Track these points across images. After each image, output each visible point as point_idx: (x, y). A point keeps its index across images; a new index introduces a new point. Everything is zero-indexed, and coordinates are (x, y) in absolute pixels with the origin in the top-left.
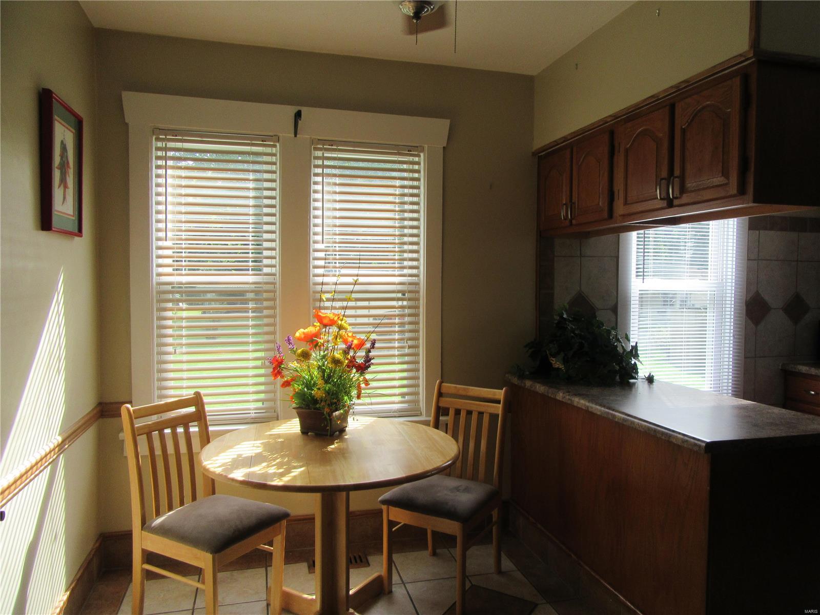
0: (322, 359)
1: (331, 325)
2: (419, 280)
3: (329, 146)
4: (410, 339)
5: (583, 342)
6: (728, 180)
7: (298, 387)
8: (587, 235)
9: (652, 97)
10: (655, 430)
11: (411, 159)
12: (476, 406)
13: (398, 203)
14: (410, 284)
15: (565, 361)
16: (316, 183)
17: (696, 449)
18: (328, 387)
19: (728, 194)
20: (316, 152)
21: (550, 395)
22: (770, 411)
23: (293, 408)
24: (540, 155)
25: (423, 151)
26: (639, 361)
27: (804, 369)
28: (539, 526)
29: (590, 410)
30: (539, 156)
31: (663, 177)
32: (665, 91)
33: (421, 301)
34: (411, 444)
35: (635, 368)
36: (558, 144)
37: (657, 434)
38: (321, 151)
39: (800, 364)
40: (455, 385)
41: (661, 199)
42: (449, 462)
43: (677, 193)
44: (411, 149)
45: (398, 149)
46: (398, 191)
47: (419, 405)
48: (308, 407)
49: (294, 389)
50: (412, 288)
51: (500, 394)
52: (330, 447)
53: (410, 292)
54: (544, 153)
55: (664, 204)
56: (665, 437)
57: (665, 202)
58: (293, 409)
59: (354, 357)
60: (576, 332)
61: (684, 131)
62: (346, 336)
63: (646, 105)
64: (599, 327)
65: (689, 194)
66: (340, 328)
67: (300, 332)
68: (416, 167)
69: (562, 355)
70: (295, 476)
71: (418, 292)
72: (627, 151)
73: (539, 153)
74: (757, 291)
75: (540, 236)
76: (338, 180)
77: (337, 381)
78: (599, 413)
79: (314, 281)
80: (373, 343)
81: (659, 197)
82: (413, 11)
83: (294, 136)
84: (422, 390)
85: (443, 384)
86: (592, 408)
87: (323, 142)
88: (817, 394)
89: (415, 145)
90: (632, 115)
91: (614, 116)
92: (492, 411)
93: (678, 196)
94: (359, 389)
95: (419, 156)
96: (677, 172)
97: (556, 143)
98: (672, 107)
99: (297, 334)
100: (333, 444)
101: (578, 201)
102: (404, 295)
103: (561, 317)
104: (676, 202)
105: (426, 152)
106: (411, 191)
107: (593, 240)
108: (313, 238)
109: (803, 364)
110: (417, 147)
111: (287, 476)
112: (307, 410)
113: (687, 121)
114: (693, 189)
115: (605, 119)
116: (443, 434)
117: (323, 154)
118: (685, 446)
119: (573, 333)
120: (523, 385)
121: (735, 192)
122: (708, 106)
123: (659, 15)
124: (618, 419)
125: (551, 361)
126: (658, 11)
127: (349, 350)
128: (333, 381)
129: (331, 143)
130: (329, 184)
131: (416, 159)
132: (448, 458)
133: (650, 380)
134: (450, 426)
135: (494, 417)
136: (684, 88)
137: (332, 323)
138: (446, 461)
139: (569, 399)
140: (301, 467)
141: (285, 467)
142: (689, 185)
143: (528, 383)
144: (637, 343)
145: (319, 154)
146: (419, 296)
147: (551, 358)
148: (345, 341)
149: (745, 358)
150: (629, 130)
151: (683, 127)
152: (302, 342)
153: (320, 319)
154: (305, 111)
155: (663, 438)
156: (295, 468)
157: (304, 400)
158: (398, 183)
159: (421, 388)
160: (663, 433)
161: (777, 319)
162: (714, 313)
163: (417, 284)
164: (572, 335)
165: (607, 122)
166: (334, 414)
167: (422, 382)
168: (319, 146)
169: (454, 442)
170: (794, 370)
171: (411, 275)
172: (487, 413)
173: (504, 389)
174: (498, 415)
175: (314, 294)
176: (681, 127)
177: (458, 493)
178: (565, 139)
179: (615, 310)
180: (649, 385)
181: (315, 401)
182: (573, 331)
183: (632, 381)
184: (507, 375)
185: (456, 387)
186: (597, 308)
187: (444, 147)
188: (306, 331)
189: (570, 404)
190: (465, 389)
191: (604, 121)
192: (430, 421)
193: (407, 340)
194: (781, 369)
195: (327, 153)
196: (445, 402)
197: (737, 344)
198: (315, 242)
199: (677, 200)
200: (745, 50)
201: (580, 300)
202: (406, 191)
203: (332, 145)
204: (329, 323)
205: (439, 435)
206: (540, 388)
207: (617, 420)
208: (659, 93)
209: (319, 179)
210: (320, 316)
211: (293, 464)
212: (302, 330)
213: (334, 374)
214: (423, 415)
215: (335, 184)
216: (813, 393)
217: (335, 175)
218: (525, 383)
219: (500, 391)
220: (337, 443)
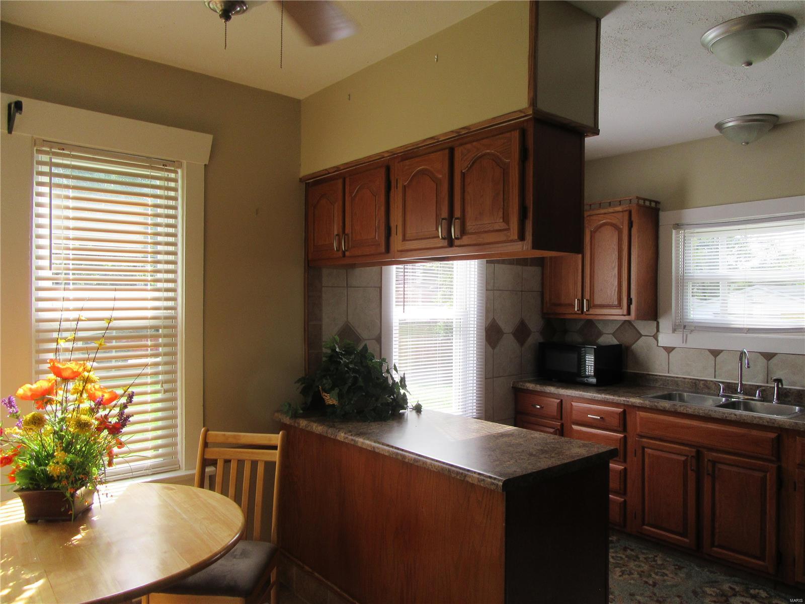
0: (59, 423)
1: (73, 379)
2: (177, 313)
3: (59, 149)
4: (166, 382)
5: (358, 376)
6: (508, 226)
7: (22, 463)
8: (353, 266)
9: (432, 138)
10: (449, 470)
11: (166, 174)
12: (248, 455)
13: (151, 225)
14: (166, 318)
15: (340, 396)
16: (39, 194)
17: (493, 487)
18: (69, 458)
19: (509, 239)
20: (40, 156)
21: (329, 436)
22: (533, 436)
23: (14, 491)
24: (308, 181)
25: (180, 166)
26: (408, 391)
27: (531, 386)
28: (316, 574)
29: (377, 450)
30: (306, 183)
31: (443, 217)
32: (446, 134)
33: (179, 338)
34: (185, 516)
35: (404, 399)
36: (329, 173)
37: (452, 474)
38: (49, 155)
39: (526, 382)
40: (223, 433)
41: (443, 238)
42: (238, 535)
43: (458, 233)
44: (166, 164)
45: (151, 162)
46: (150, 211)
47: (176, 458)
48: (37, 487)
49: (18, 467)
50: (168, 322)
51: (276, 439)
52: (75, 537)
53: (165, 327)
54: (312, 180)
55: (445, 243)
56: (460, 477)
57: (446, 241)
58: (15, 493)
59: (106, 416)
60: (351, 366)
61: (463, 175)
62: (93, 389)
63: (424, 146)
64: (371, 360)
65: (469, 236)
66: (87, 380)
67: (25, 389)
68: (172, 184)
69: (337, 390)
70: (31, 598)
71: (175, 327)
72: (404, 187)
73: (306, 180)
74: (494, 318)
75: (308, 266)
76: (71, 193)
77: (81, 448)
78: (387, 454)
79: (37, 317)
80: (131, 397)
81: (440, 237)
82: (220, 8)
83: (7, 131)
84: (180, 439)
85: (210, 432)
86: (378, 448)
87: (51, 144)
88: (542, 407)
89: (173, 159)
90: (409, 154)
91: (391, 152)
92: (268, 459)
93: (459, 236)
94: (111, 455)
95: (176, 172)
96: (458, 213)
97: (327, 171)
98: (452, 151)
99: (21, 391)
100: (78, 532)
101: (352, 233)
102: (158, 331)
103: (334, 350)
104: (457, 242)
105: (185, 169)
106: (166, 211)
107: (358, 271)
108: (35, 263)
109: (529, 382)
110: (174, 162)
111: (18, 599)
112: (35, 492)
113: (467, 167)
114: (474, 231)
115: (382, 154)
116: (217, 495)
117: (51, 159)
118: (482, 485)
119: (347, 368)
120: (296, 425)
121: (516, 237)
122: (488, 154)
123: (437, 61)
124: (409, 459)
125: (324, 397)
126: (436, 57)
127: (99, 408)
128: (75, 448)
129: (62, 147)
130: (59, 196)
131: (173, 175)
132: (236, 531)
133: (418, 409)
134: (218, 480)
135: (269, 466)
136: (465, 134)
137: (75, 375)
138: (234, 535)
139: (352, 440)
140: (37, 579)
141: (11, 584)
142: (470, 226)
143: (303, 423)
144: (404, 374)
145: (45, 158)
146: (176, 331)
147: (324, 394)
148: (91, 397)
149: (486, 379)
150: (407, 167)
151: (463, 171)
152: (29, 401)
153: (57, 372)
154: (26, 102)
155: (458, 477)
156: (28, 582)
157: (32, 479)
158: (150, 201)
159: (179, 438)
160: (458, 473)
161: (508, 342)
162: (460, 339)
163: (174, 318)
164: (346, 369)
165: (384, 157)
166: (78, 492)
167: (180, 431)
168: (44, 149)
169: (236, 506)
170: (522, 388)
171: (166, 308)
172: (263, 461)
173: (281, 433)
174: (275, 463)
175: (37, 334)
176: (461, 171)
177: (234, 560)
178: (337, 168)
179: (379, 340)
180: (418, 415)
181: (50, 479)
182: (346, 365)
183: (401, 411)
184: (276, 414)
185: (224, 435)
186: (363, 339)
187: (205, 165)
188: (34, 386)
189: (353, 445)
190: (234, 437)
191: (381, 156)
192: (194, 475)
193: (162, 383)
194: (512, 387)
195: (56, 158)
196: (211, 454)
197: (480, 366)
198: (38, 268)
199: (458, 241)
200: (524, 107)
201: (347, 331)
202: (160, 211)
203: (63, 150)
204: (72, 376)
205: (213, 498)
206: (318, 428)
207: (407, 460)
208: (440, 135)
209: (46, 190)
210: (58, 368)
211: (24, 576)
212: (28, 386)
213: (77, 440)
214: (182, 469)
215: (68, 197)
216: (539, 407)
217: (67, 187)
218: (299, 424)
219: (276, 435)
220: (84, 529)
